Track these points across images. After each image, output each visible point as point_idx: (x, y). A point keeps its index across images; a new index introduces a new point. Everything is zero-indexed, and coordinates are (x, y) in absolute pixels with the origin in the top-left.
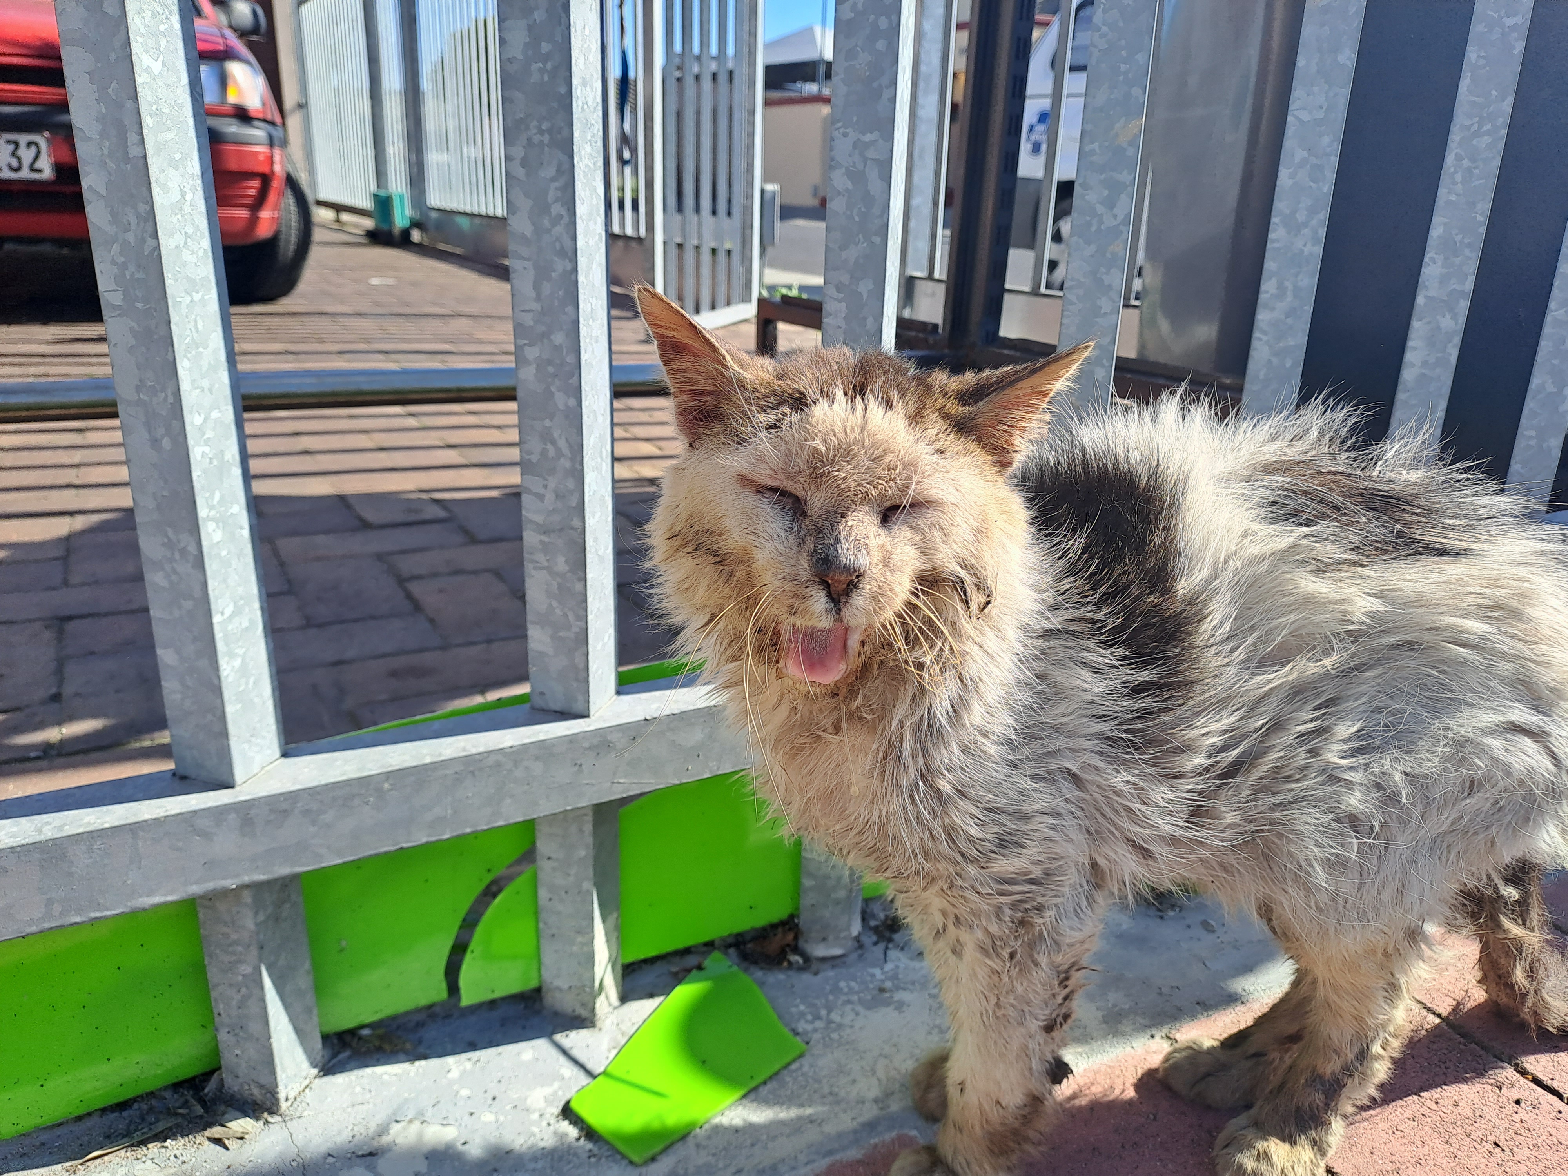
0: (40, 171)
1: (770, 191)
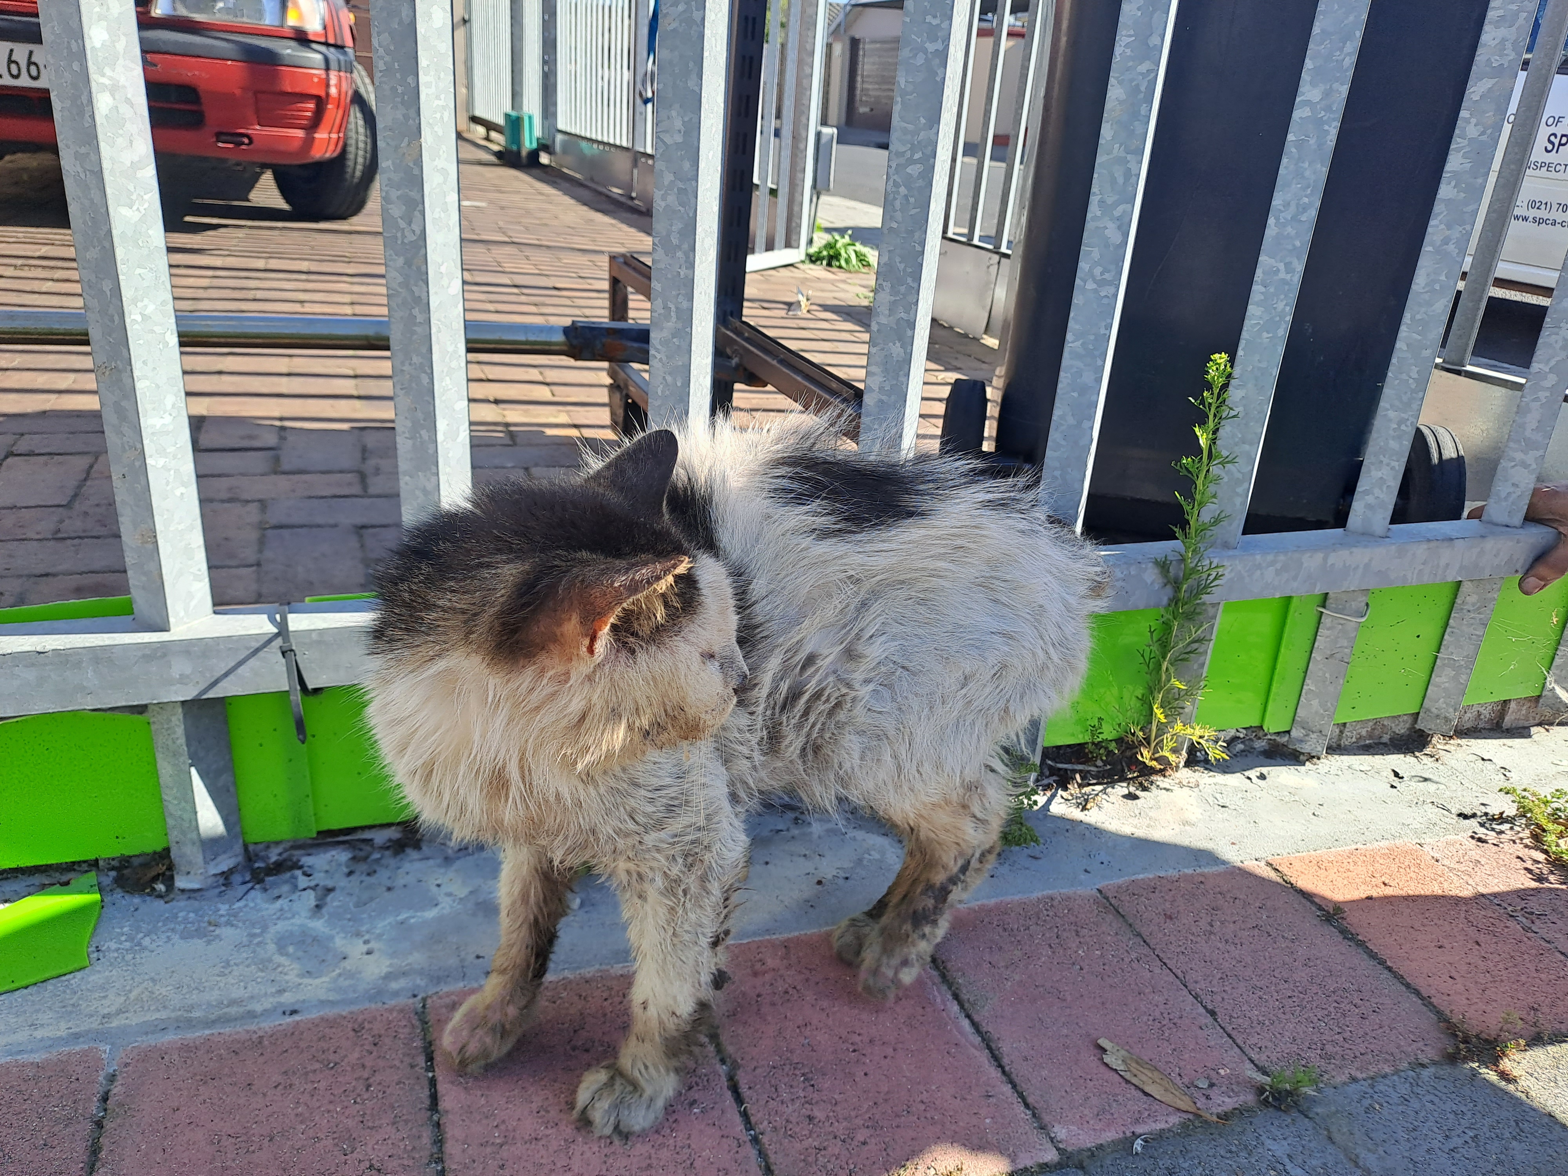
1: (827, 134)
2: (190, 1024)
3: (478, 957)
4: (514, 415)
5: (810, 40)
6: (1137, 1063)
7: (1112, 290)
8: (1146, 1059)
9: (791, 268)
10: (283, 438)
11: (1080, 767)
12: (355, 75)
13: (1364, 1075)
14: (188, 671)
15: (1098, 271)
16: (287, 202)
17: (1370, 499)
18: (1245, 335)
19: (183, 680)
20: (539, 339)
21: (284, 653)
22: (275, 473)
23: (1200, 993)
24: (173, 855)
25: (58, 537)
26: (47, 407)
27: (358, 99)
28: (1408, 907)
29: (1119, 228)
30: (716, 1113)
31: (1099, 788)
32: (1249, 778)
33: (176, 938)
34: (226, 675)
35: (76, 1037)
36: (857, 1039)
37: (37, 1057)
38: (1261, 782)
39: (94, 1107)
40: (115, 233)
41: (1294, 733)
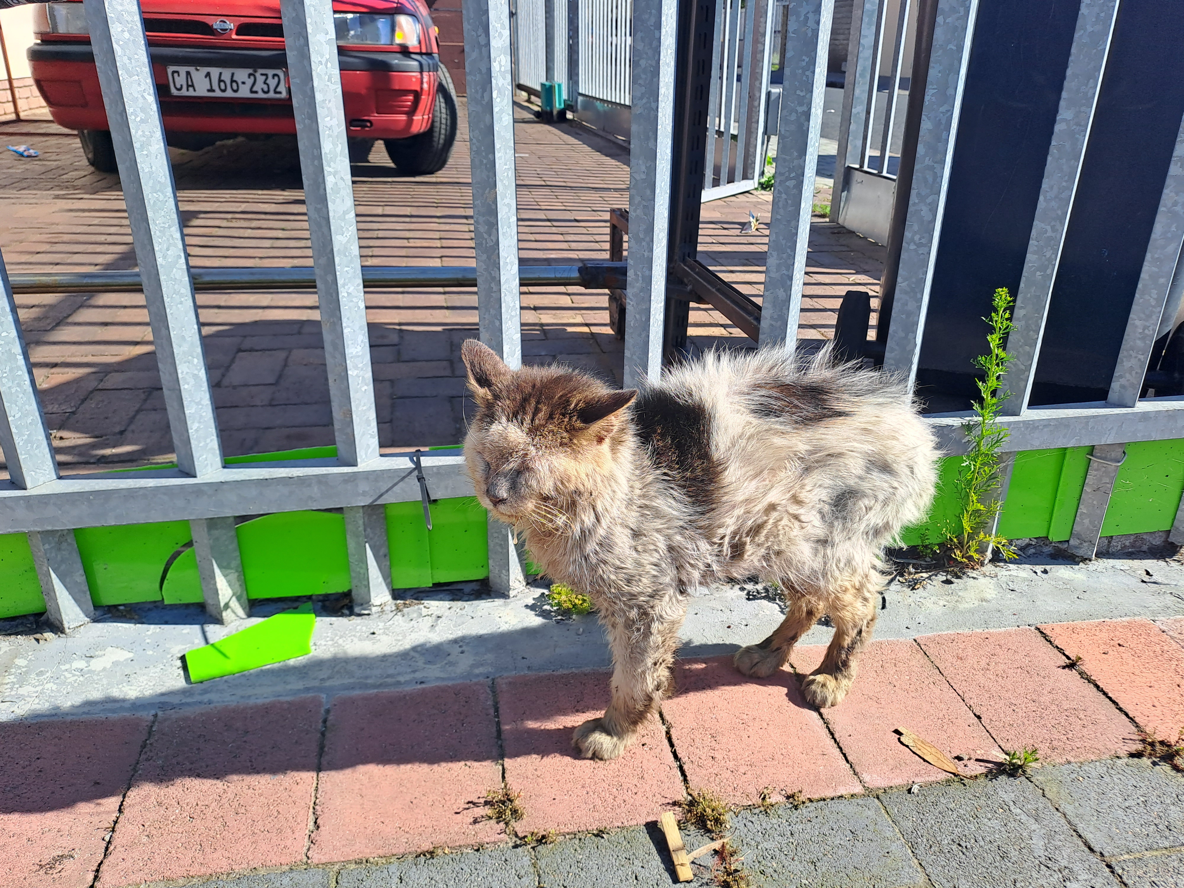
0: (280, 93)
1: (775, 93)
2: (366, 686)
3: (523, 658)
4: (546, 318)
5: (762, 25)
6: (922, 742)
7: (926, 250)
8: (929, 741)
9: (747, 194)
10: (401, 338)
11: (914, 561)
12: (440, 73)
13: (1076, 760)
14: (367, 489)
15: (917, 238)
16: (394, 162)
17: (1123, 381)
18: (1025, 273)
19: (364, 494)
20: (563, 276)
21: (419, 480)
22: (399, 361)
23: (973, 705)
24: (353, 593)
25: (271, 404)
26: (257, 318)
27: (442, 89)
28: (1133, 660)
29: (930, 210)
30: (658, 750)
31: (925, 575)
32: (1035, 572)
33: (356, 640)
34: (387, 491)
35: (307, 690)
36: (745, 717)
37: (289, 699)
38: (1044, 576)
39: (320, 725)
40: (335, 250)
41: (1072, 542)
